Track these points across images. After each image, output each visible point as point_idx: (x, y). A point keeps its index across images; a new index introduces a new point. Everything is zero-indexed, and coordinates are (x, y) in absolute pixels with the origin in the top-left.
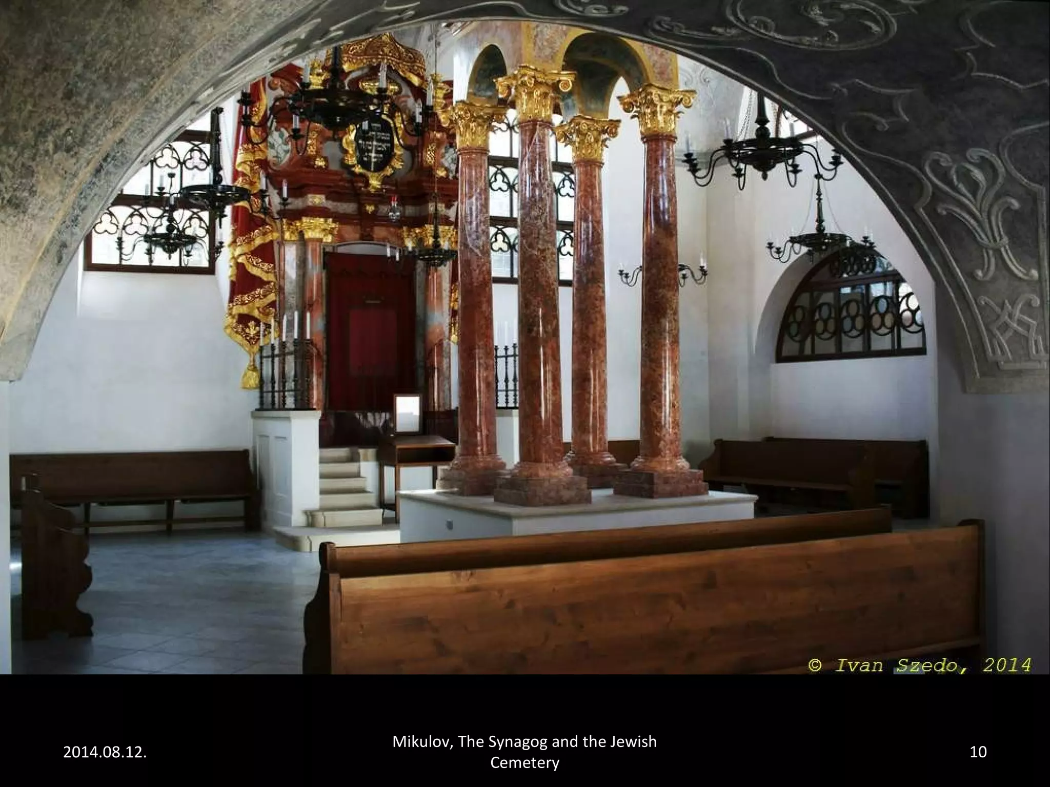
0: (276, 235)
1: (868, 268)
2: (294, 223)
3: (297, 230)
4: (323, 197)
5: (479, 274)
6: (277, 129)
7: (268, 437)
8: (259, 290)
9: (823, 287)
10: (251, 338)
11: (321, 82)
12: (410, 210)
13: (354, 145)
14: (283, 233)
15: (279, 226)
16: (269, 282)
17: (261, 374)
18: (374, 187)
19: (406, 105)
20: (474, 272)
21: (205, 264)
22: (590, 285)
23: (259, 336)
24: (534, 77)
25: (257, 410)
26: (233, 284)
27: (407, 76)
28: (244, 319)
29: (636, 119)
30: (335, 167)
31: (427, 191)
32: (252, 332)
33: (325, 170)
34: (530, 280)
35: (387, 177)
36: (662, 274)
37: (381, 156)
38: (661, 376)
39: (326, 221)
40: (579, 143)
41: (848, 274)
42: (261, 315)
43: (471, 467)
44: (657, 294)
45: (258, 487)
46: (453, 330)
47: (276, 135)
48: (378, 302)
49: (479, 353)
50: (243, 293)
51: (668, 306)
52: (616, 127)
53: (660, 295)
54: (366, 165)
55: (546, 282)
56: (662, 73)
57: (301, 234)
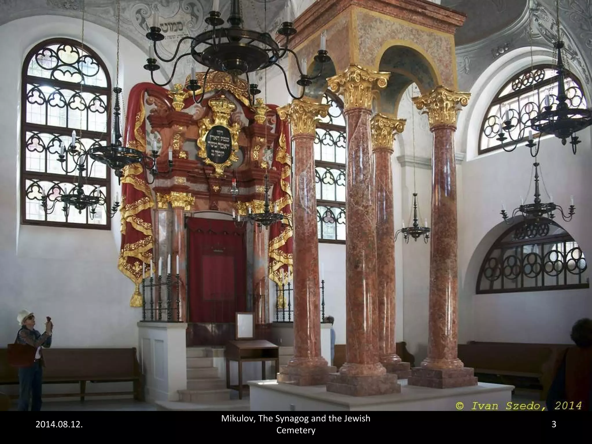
0: (152, 204)
1: (543, 232)
2: (164, 197)
3: (167, 201)
4: (185, 179)
5: (310, 227)
6: (152, 132)
7: (149, 339)
8: (141, 241)
9: (510, 245)
10: (137, 273)
11: (182, 100)
12: (243, 191)
13: (205, 144)
14: (157, 203)
15: (154, 198)
16: (148, 236)
17: (144, 297)
18: (218, 174)
19: (239, 119)
20: (306, 225)
21: (104, 222)
22: (385, 237)
23: (142, 272)
24: (360, 75)
25: (141, 321)
26: (123, 236)
27: (241, 99)
28: (131, 260)
29: (426, 114)
30: (192, 158)
31: (254, 177)
32: (137, 269)
33: (185, 161)
34: (356, 229)
35: (227, 167)
36: (447, 227)
37: (223, 152)
38: (445, 300)
39: (187, 195)
40: (377, 135)
41: (528, 236)
42: (143, 258)
43: (304, 365)
44: (443, 241)
45: (143, 373)
46: (270, 271)
47: (152, 136)
48: (222, 251)
49: (309, 284)
50: (131, 243)
51: (451, 250)
52: (403, 125)
53: (446, 243)
54: (212, 159)
55: (369, 230)
56: (447, 80)
57: (170, 204)
